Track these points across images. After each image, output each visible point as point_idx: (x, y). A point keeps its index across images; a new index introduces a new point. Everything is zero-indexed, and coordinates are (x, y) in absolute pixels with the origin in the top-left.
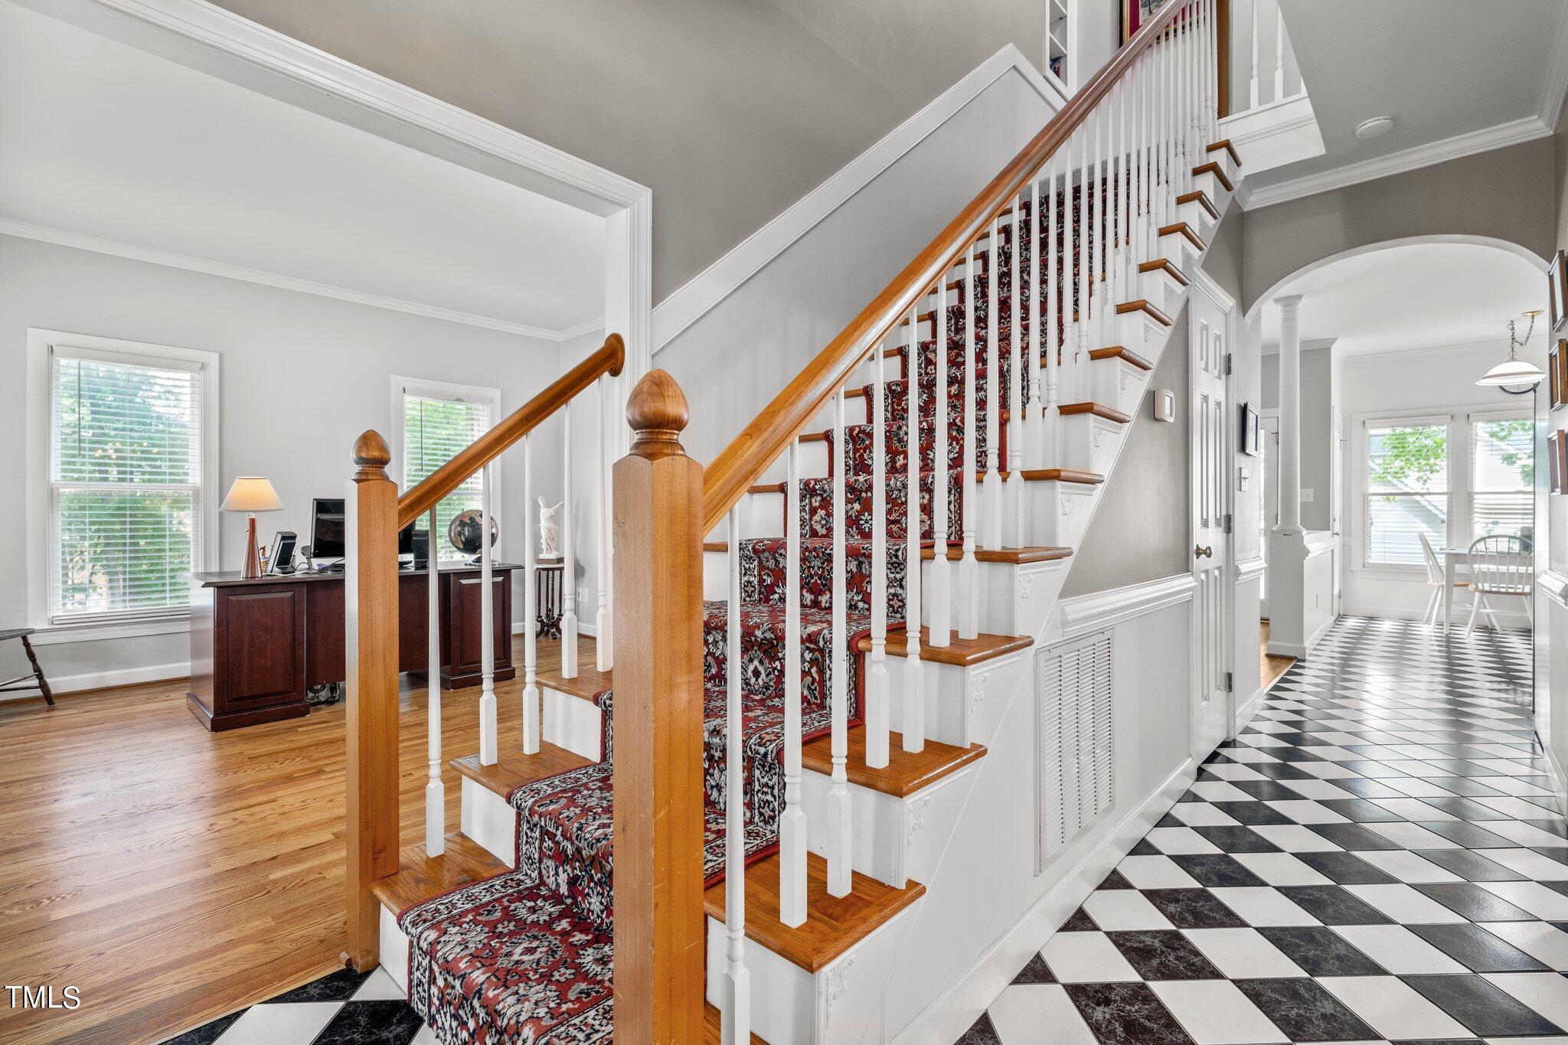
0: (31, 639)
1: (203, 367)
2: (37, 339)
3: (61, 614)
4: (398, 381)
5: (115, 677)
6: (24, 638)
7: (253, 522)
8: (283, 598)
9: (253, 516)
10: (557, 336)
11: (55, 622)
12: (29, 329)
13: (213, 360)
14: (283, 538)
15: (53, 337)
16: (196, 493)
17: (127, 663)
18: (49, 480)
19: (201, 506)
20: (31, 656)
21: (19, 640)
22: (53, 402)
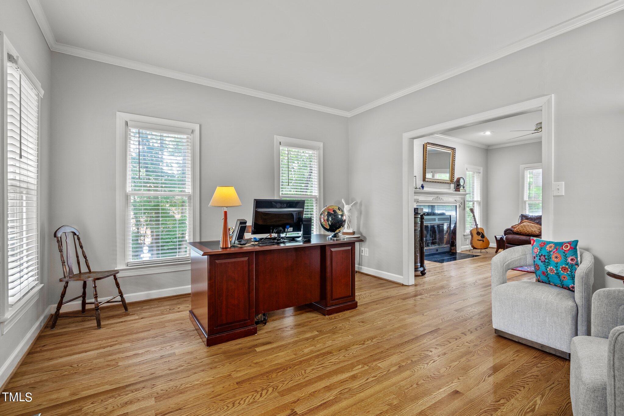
0: (118, 275)
1: (193, 132)
2: (121, 117)
3: (132, 261)
4: (278, 138)
5: (155, 294)
6: (115, 276)
7: (226, 213)
8: (243, 261)
9: (226, 209)
10: (348, 115)
11: (129, 265)
12: (117, 112)
13: (197, 127)
14: (241, 223)
15: (128, 117)
16: (190, 197)
17: (159, 287)
18: (126, 191)
19: (192, 204)
20: (118, 285)
21: (113, 276)
22: (128, 154)
